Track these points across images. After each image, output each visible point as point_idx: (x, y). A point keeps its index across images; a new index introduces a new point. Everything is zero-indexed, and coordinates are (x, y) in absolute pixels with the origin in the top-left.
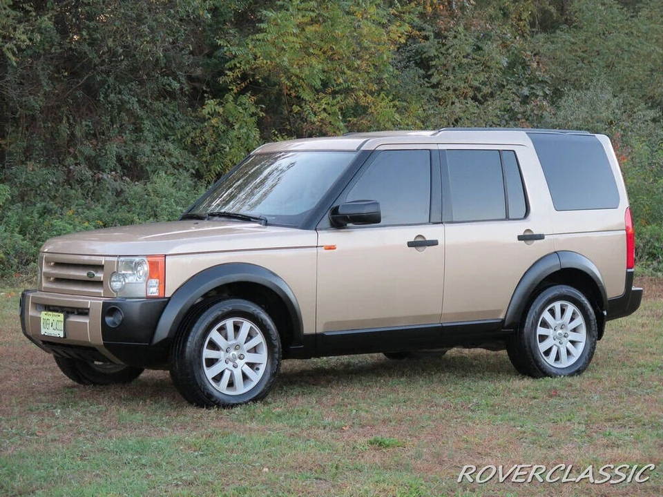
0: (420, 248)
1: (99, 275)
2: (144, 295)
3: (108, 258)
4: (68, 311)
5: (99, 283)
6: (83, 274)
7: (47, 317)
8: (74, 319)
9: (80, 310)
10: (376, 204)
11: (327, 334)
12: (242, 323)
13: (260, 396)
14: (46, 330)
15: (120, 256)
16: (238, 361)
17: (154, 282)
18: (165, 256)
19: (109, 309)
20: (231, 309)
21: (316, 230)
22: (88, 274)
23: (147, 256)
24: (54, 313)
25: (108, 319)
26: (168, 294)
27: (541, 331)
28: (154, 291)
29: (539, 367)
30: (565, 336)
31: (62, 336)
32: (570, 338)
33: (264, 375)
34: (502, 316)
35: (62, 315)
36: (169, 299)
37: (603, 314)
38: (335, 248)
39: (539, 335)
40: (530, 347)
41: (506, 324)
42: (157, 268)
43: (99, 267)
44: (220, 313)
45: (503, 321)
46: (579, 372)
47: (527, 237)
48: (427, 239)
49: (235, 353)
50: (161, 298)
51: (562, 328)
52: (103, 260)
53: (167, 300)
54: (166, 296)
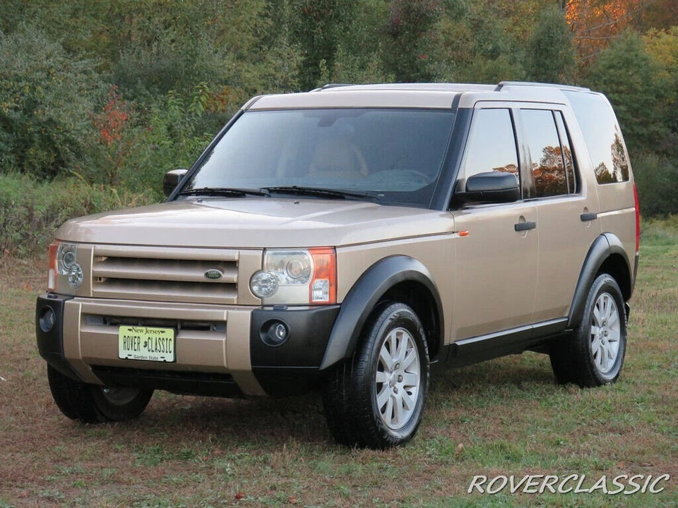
0: (523, 233)
1: (228, 276)
2: (307, 302)
3: (242, 252)
4: (180, 325)
5: (231, 286)
6: (198, 274)
7: (131, 334)
8: (186, 336)
9: (185, 323)
11: (459, 343)
12: (402, 333)
14: (131, 352)
15: (265, 249)
16: (397, 384)
17: (322, 282)
18: (336, 247)
20: (398, 316)
21: (447, 210)
22: (207, 275)
23: (310, 249)
24: (149, 329)
25: (263, 336)
26: (340, 300)
28: (321, 296)
30: (605, 335)
31: (170, 358)
34: (567, 315)
35: (169, 333)
36: (341, 305)
38: (467, 234)
39: (591, 335)
41: (569, 323)
43: (232, 264)
44: (390, 321)
45: (568, 319)
47: (586, 217)
48: (527, 222)
49: (395, 373)
50: (333, 305)
51: (604, 325)
52: (234, 255)
53: (338, 307)
54: (338, 302)
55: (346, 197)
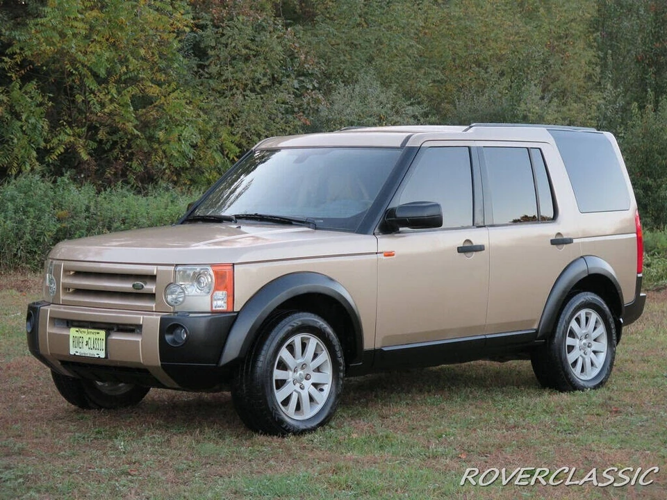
0: (469, 254)
1: (150, 287)
2: (209, 309)
3: (160, 268)
4: (109, 327)
5: (151, 296)
6: (127, 286)
7: (78, 335)
8: (116, 337)
9: (121, 327)
10: (438, 205)
11: (385, 349)
12: (309, 338)
13: (325, 421)
14: (78, 349)
15: (177, 265)
16: (305, 382)
17: (221, 294)
18: (234, 264)
19: (169, 326)
20: (300, 323)
21: (374, 234)
22: (134, 286)
23: (212, 265)
24: (90, 330)
25: (168, 337)
26: (237, 308)
27: (569, 341)
28: (221, 304)
29: (569, 379)
30: (589, 347)
31: (102, 355)
32: (593, 348)
33: (329, 397)
34: (536, 327)
35: (102, 334)
36: (238, 312)
37: (620, 321)
38: (393, 255)
39: (568, 346)
40: (561, 358)
41: (539, 334)
42: (224, 279)
43: (152, 278)
44: (290, 328)
45: (537, 331)
46: (602, 384)
47: (559, 241)
48: (474, 244)
49: (301, 372)
50: (229, 313)
51: (586, 338)
52: (154, 270)
53: (236, 314)
54: (235, 310)
55: (294, 223)
